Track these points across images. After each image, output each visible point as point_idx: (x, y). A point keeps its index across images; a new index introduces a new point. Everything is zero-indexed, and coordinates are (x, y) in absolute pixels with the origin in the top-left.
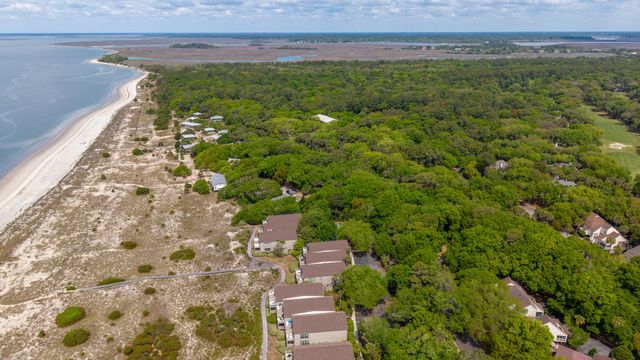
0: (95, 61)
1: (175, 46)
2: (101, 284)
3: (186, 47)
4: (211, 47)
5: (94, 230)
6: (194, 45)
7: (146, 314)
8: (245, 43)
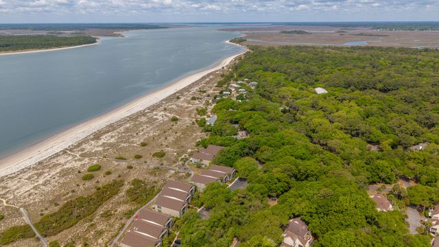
0: (228, 42)
1: (283, 32)
2: (117, 158)
3: (289, 33)
4: (307, 33)
5: (137, 134)
6: (296, 32)
7: (119, 176)
8: (333, 31)
